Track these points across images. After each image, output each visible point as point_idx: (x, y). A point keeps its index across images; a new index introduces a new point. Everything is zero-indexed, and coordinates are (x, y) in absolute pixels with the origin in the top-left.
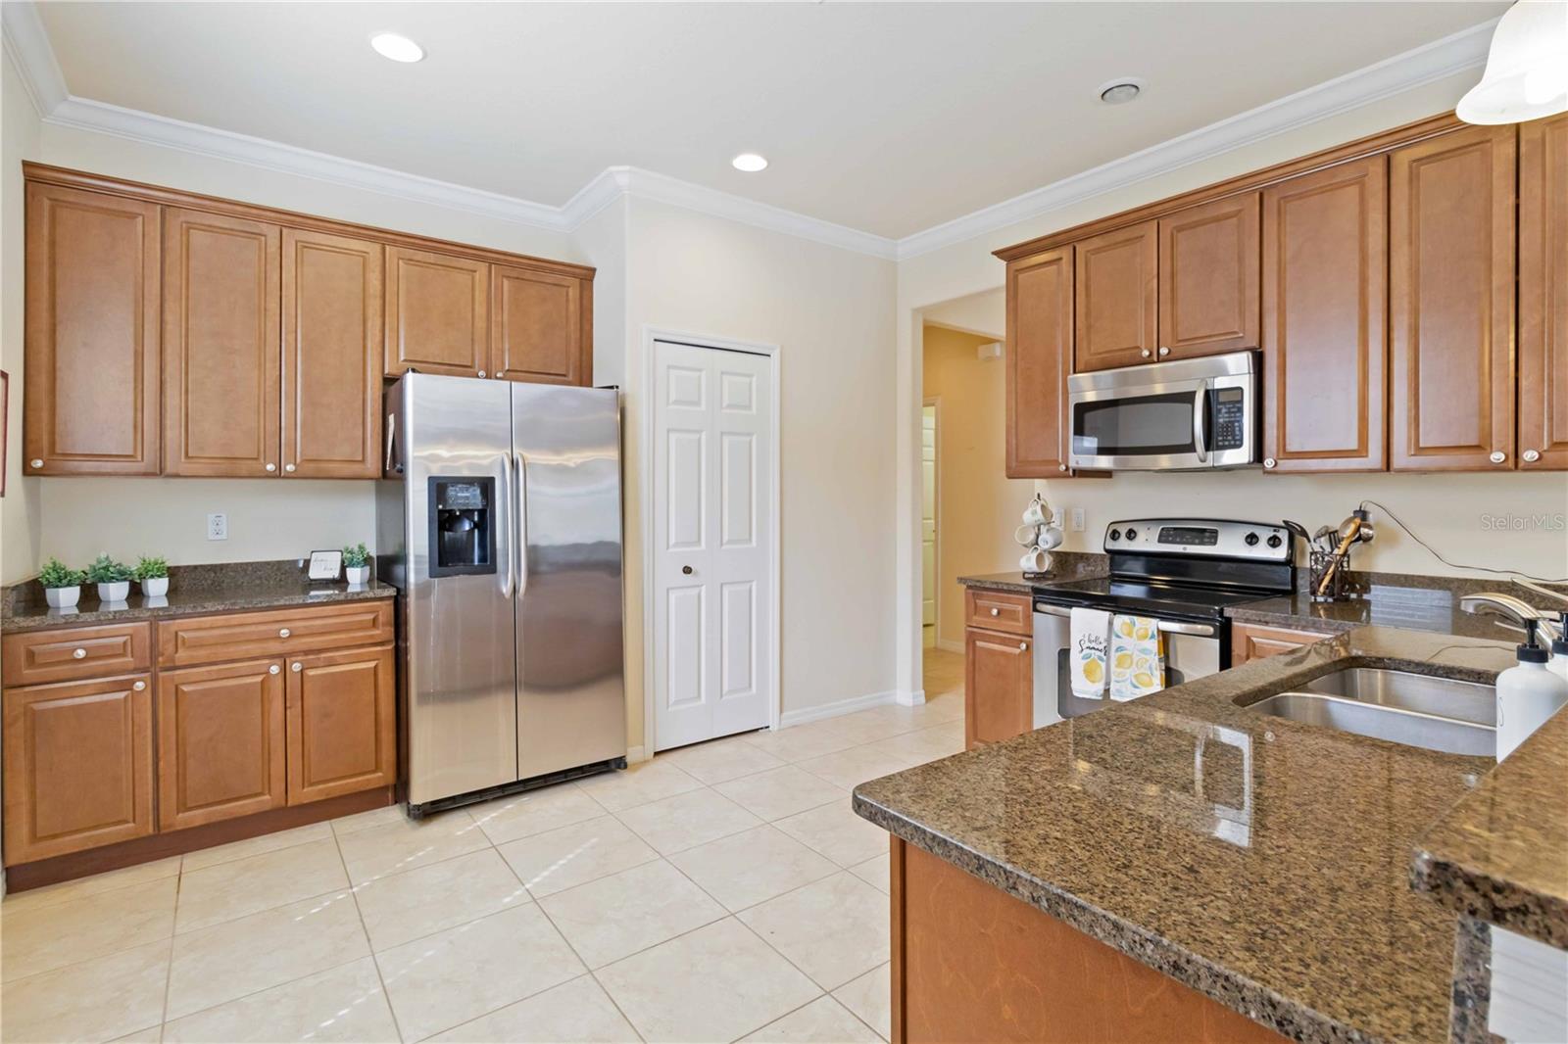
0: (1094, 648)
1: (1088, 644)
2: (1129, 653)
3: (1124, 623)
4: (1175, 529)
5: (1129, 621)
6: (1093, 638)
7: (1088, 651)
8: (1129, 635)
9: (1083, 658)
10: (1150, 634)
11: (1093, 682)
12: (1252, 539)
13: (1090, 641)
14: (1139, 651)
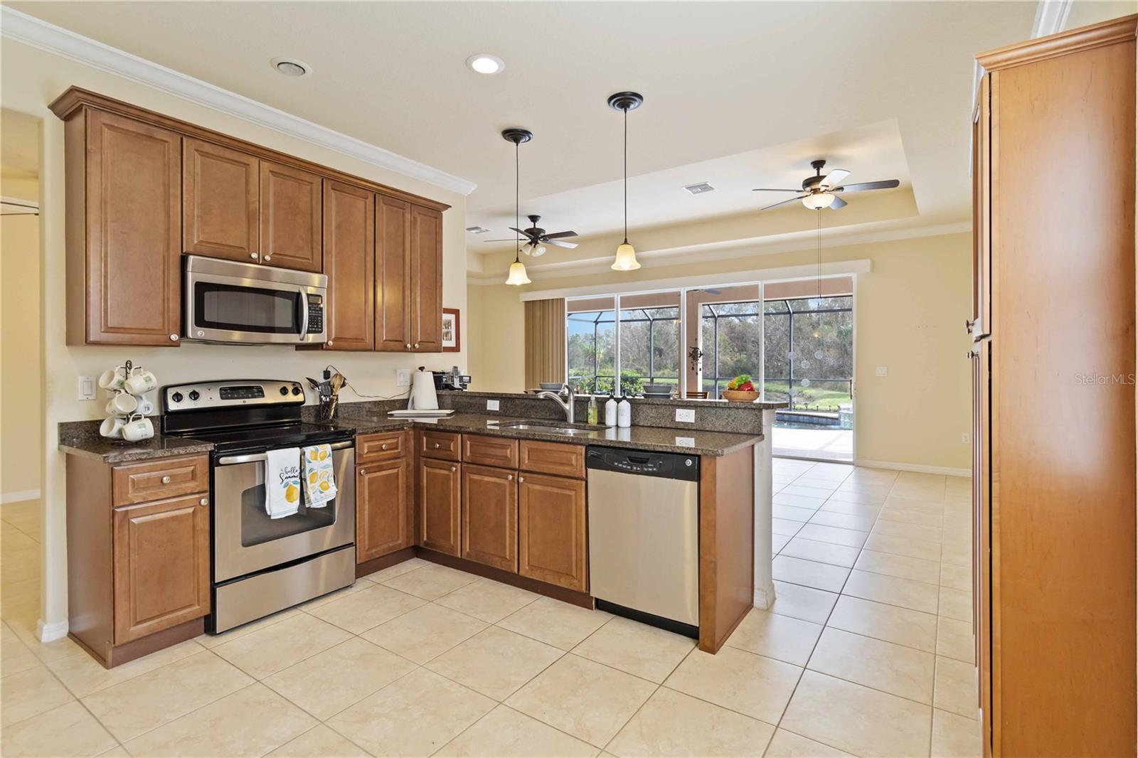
0: (290, 477)
1: (286, 475)
2: (315, 471)
3: (312, 452)
4: (230, 388)
5: (314, 450)
6: (289, 469)
7: (287, 480)
8: (316, 459)
9: (285, 487)
10: (328, 453)
11: (292, 502)
12: (284, 391)
13: (286, 473)
14: (322, 468)
